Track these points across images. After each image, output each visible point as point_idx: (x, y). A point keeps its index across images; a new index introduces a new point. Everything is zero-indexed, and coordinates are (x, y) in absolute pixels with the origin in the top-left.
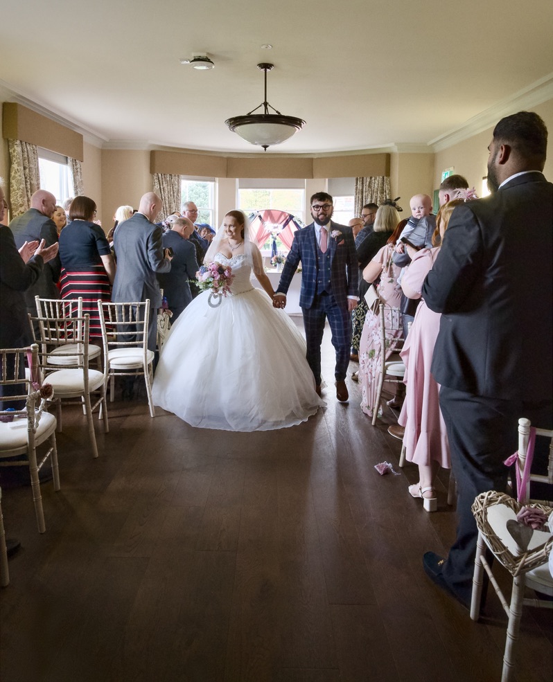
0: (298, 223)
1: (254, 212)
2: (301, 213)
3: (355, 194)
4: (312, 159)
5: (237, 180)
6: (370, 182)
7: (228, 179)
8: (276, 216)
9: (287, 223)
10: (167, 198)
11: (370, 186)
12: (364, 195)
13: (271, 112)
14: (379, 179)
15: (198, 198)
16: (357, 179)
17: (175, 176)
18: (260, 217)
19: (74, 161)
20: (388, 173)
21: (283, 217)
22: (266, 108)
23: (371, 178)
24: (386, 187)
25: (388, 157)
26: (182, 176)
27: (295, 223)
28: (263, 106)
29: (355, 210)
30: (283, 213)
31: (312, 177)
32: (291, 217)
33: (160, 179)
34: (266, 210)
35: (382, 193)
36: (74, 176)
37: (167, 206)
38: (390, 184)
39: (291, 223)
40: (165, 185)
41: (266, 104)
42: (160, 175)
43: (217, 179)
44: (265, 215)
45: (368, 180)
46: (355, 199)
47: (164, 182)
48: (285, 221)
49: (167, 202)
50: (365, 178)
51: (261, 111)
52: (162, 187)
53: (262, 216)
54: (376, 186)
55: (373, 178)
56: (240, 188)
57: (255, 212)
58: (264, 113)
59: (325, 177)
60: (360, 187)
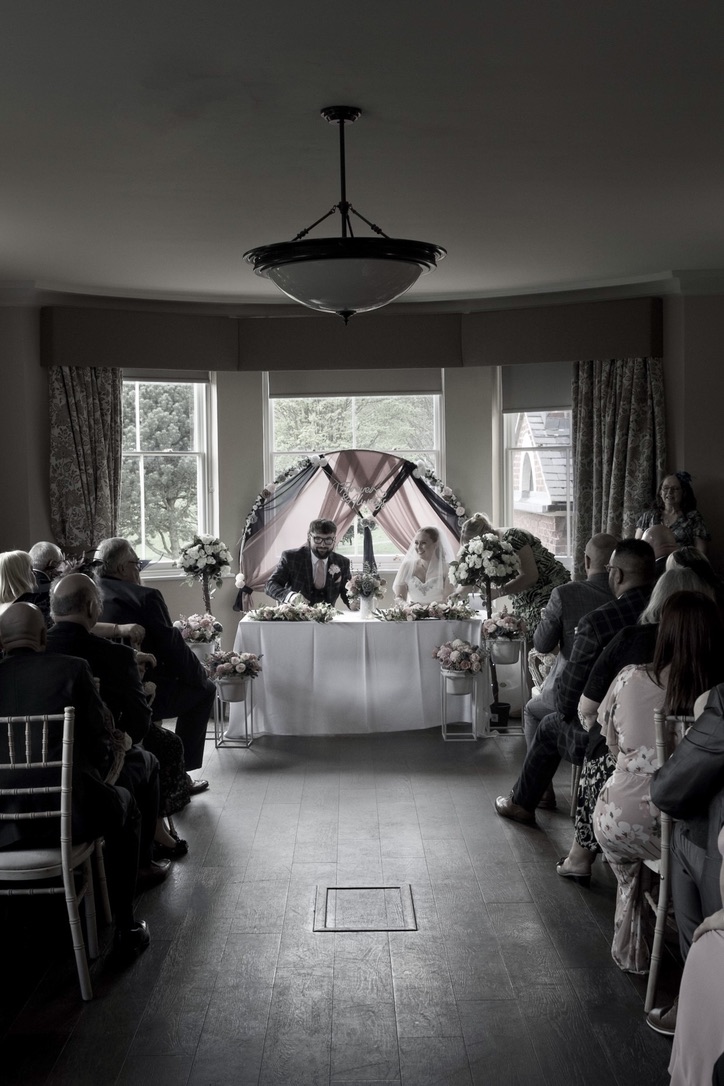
0: (428, 482)
1: (311, 457)
2: (433, 457)
3: (572, 403)
4: (459, 315)
5: (266, 375)
6: (610, 374)
7: (240, 372)
9: (398, 484)
10: (85, 429)
11: (609, 384)
12: (596, 407)
13: (361, 231)
14: (634, 364)
15: (151, 408)
16: (577, 367)
17: (105, 370)
18: (327, 469)
20: (657, 347)
21: (386, 469)
22: (345, 218)
23: (613, 362)
24: (652, 384)
26: (122, 370)
27: (420, 483)
28: (338, 214)
29: (575, 446)
30: (386, 457)
31: (461, 364)
32: (409, 468)
33: (68, 381)
34: (341, 452)
35: (642, 400)
37: (87, 447)
38: (663, 377)
39: (409, 485)
40: (80, 396)
41: (344, 207)
42: (66, 370)
43: (213, 375)
44: (340, 463)
45: (606, 368)
46: (575, 417)
47: (78, 389)
48: (392, 479)
49: (86, 439)
50: (597, 363)
51: (331, 230)
52: (72, 401)
53: (333, 465)
54: (626, 382)
55: (619, 364)
56: (273, 395)
57: (313, 457)
58: (340, 235)
59: (494, 363)
60: (583, 388)
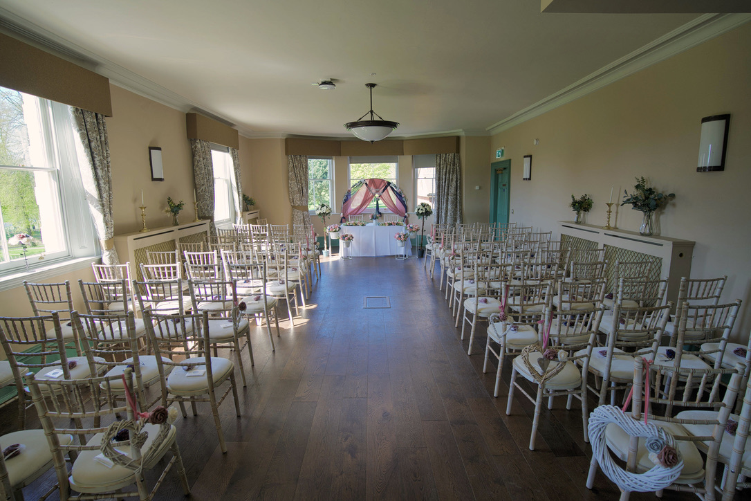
0: (394, 188)
2: (395, 180)
3: (435, 165)
4: (403, 140)
5: (348, 157)
6: (445, 158)
7: (341, 157)
8: (378, 184)
9: (386, 188)
10: (298, 173)
11: (445, 160)
12: (441, 166)
13: (376, 118)
14: (452, 155)
16: (437, 156)
17: (304, 156)
18: (366, 184)
19: (233, 150)
20: (458, 151)
21: (383, 184)
22: (372, 115)
23: (446, 154)
24: (456, 161)
25: (458, 138)
26: (309, 156)
27: (392, 188)
28: (370, 113)
29: (436, 178)
30: (383, 181)
31: (403, 154)
32: (389, 184)
33: (293, 159)
34: (371, 179)
35: (454, 165)
36: (234, 161)
37: (299, 178)
38: (459, 159)
39: (389, 188)
40: (297, 164)
41: (372, 112)
42: (293, 156)
43: (334, 157)
44: (370, 182)
45: (444, 156)
46: (436, 170)
47: (296, 162)
48: (384, 187)
49: (299, 176)
50: (442, 155)
51: (368, 118)
52: (295, 165)
53: (368, 183)
54: (449, 160)
55: (448, 155)
56: (352, 163)
57: (363, 180)
58: (370, 120)
60: (438, 162)
